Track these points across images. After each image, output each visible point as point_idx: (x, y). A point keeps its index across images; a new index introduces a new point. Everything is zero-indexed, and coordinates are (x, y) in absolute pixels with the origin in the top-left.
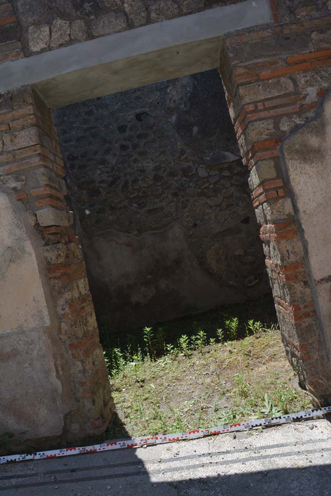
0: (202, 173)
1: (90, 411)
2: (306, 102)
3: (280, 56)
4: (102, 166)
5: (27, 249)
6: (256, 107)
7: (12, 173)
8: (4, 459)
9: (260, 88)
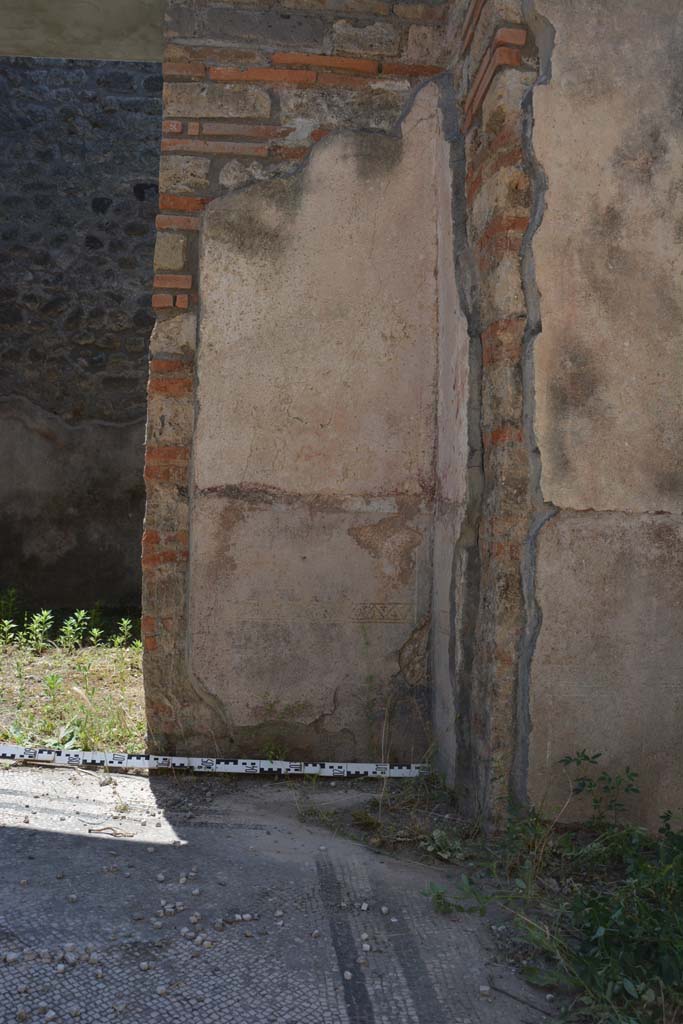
2: (287, 143)
4: (40, 267)
6: (185, 128)
9: (204, 94)
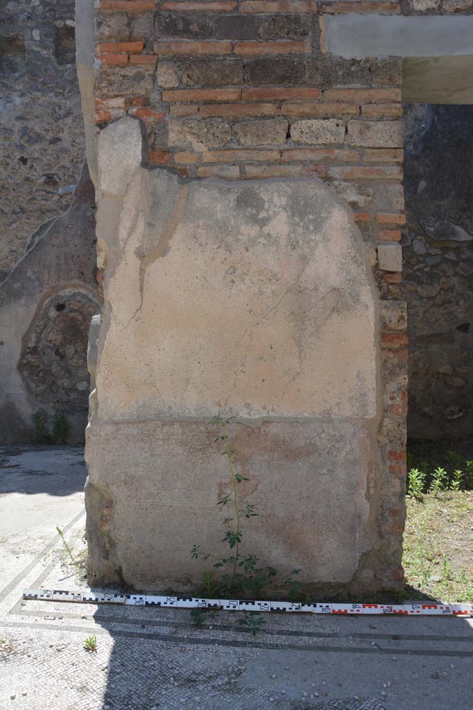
0: (419, 247)
1: (395, 555)
5: (363, 298)
7: (353, 180)
8: (266, 604)
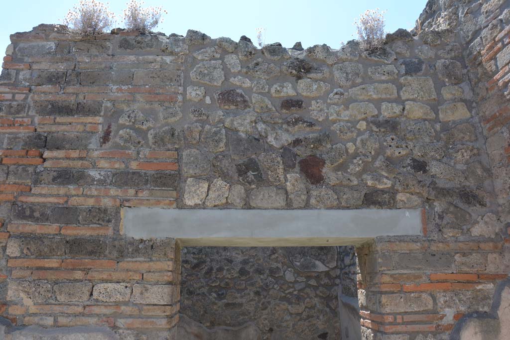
0: (289, 276)
2: (443, 323)
3: (425, 271)
6: (395, 319)
7: (133, 329)
9: (402, 300)
